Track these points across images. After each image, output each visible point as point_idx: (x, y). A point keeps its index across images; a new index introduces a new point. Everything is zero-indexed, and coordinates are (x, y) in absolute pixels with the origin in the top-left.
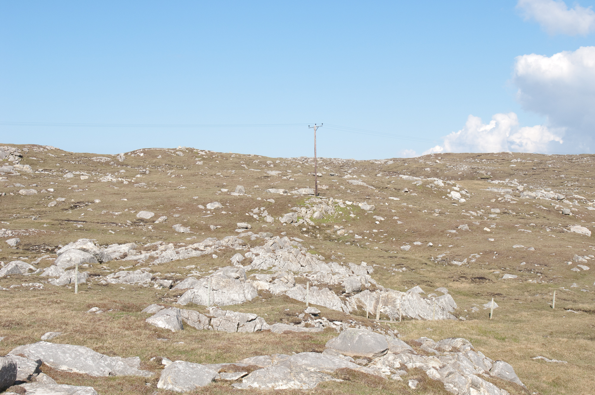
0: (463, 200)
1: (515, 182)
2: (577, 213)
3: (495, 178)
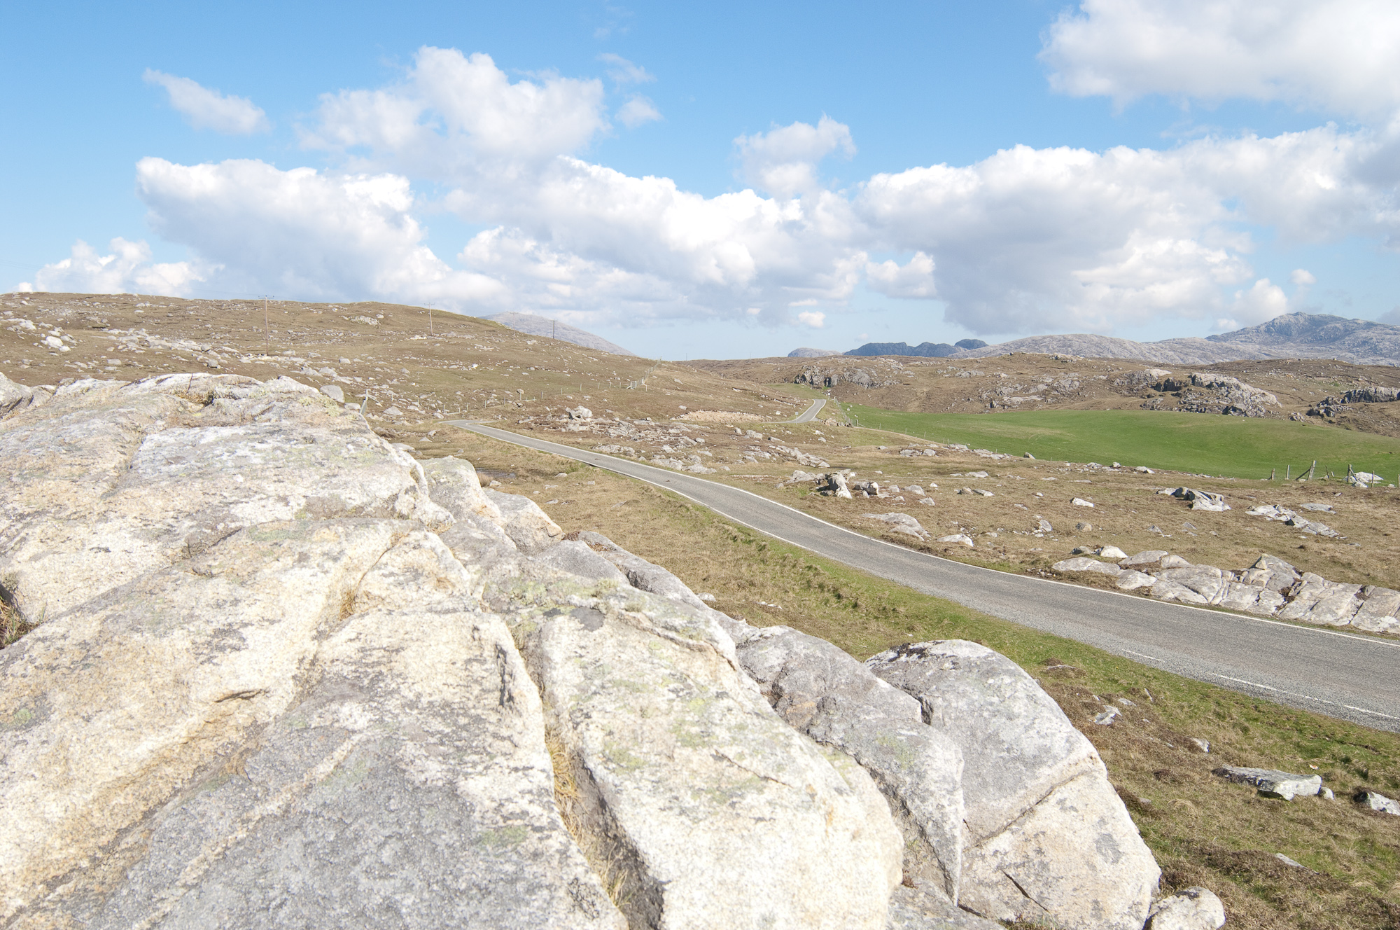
0: (66, 349)
1: (143, 332)
2: (227, 366)
3: (114, 326)
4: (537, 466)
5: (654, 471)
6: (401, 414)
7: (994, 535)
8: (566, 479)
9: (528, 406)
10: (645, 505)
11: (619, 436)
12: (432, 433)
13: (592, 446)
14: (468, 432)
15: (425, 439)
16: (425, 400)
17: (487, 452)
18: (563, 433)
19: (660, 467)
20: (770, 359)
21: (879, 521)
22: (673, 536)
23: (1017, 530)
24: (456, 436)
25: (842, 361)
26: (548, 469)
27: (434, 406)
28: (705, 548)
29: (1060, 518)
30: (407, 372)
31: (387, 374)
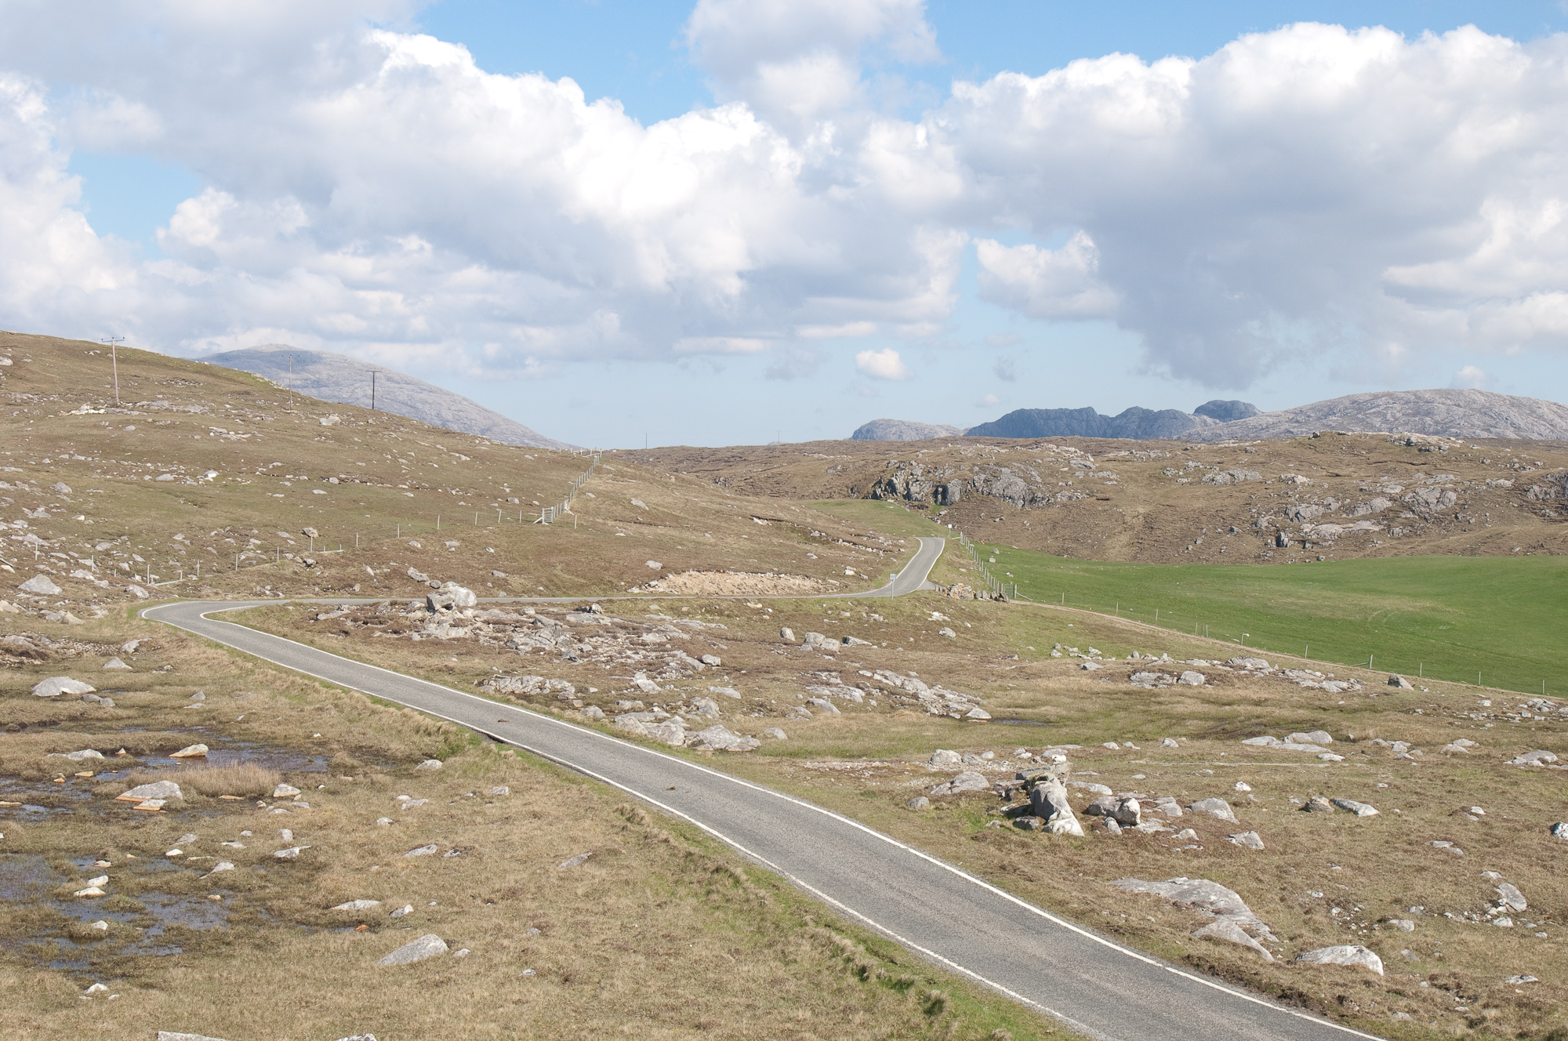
4: (372, 739)
5: (633, 755)
6: (57, 590)
7: (1409, 925)
8: (441, 775)
9: (326, 564)
10: (636, 865)
11: (536, 651)
12: (130, 646)
13: (482, 679)
14: (209, 644)
15: (117, 663)
16: (107, 553)
17: (255, 699)
18: (414, 644)
19: (641, 740)
20: (819, 443)
21: (1158, 902)
22: (719, 963)
23: (1454, 910)
24: (184, 654)
25: (968, 451)
26: (397, 747)
27: (125, 566)
28: (796, 1000)
29: (1538, 878)
30: (67, 489)
31: (22, 494)
